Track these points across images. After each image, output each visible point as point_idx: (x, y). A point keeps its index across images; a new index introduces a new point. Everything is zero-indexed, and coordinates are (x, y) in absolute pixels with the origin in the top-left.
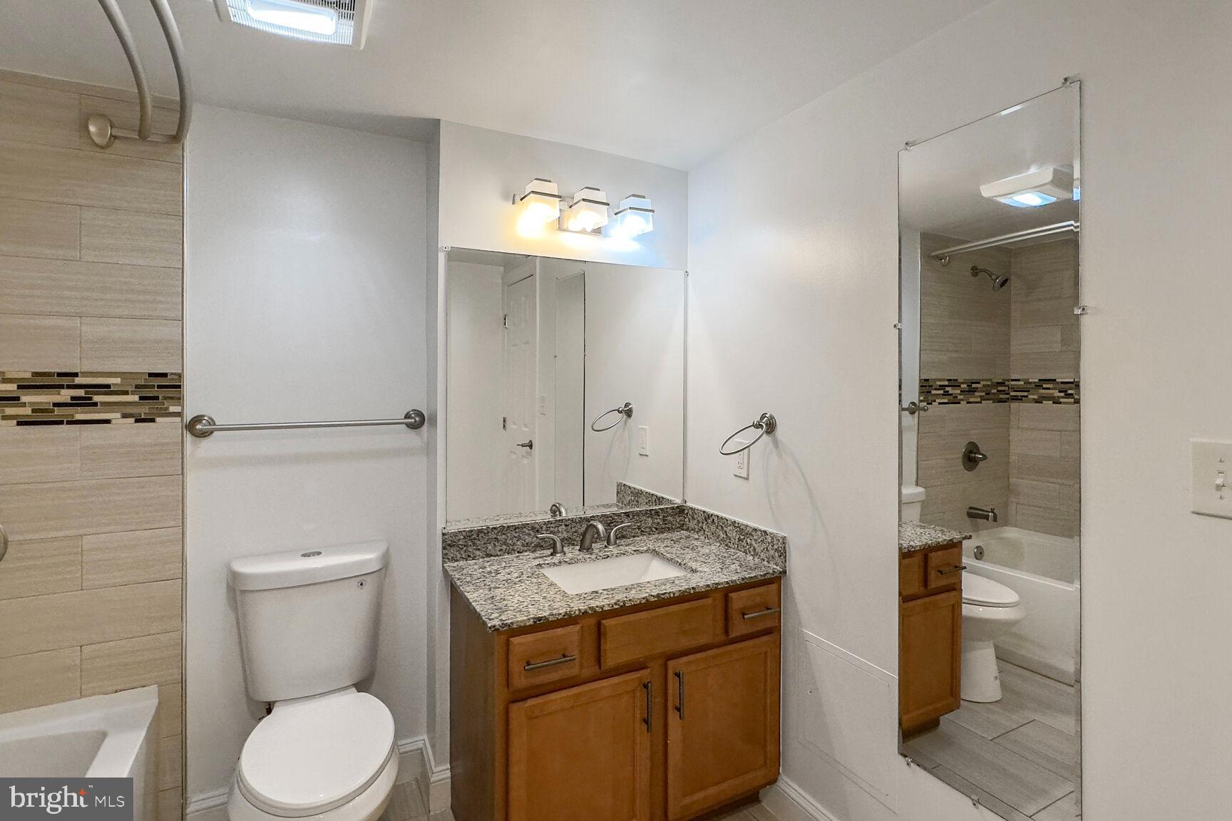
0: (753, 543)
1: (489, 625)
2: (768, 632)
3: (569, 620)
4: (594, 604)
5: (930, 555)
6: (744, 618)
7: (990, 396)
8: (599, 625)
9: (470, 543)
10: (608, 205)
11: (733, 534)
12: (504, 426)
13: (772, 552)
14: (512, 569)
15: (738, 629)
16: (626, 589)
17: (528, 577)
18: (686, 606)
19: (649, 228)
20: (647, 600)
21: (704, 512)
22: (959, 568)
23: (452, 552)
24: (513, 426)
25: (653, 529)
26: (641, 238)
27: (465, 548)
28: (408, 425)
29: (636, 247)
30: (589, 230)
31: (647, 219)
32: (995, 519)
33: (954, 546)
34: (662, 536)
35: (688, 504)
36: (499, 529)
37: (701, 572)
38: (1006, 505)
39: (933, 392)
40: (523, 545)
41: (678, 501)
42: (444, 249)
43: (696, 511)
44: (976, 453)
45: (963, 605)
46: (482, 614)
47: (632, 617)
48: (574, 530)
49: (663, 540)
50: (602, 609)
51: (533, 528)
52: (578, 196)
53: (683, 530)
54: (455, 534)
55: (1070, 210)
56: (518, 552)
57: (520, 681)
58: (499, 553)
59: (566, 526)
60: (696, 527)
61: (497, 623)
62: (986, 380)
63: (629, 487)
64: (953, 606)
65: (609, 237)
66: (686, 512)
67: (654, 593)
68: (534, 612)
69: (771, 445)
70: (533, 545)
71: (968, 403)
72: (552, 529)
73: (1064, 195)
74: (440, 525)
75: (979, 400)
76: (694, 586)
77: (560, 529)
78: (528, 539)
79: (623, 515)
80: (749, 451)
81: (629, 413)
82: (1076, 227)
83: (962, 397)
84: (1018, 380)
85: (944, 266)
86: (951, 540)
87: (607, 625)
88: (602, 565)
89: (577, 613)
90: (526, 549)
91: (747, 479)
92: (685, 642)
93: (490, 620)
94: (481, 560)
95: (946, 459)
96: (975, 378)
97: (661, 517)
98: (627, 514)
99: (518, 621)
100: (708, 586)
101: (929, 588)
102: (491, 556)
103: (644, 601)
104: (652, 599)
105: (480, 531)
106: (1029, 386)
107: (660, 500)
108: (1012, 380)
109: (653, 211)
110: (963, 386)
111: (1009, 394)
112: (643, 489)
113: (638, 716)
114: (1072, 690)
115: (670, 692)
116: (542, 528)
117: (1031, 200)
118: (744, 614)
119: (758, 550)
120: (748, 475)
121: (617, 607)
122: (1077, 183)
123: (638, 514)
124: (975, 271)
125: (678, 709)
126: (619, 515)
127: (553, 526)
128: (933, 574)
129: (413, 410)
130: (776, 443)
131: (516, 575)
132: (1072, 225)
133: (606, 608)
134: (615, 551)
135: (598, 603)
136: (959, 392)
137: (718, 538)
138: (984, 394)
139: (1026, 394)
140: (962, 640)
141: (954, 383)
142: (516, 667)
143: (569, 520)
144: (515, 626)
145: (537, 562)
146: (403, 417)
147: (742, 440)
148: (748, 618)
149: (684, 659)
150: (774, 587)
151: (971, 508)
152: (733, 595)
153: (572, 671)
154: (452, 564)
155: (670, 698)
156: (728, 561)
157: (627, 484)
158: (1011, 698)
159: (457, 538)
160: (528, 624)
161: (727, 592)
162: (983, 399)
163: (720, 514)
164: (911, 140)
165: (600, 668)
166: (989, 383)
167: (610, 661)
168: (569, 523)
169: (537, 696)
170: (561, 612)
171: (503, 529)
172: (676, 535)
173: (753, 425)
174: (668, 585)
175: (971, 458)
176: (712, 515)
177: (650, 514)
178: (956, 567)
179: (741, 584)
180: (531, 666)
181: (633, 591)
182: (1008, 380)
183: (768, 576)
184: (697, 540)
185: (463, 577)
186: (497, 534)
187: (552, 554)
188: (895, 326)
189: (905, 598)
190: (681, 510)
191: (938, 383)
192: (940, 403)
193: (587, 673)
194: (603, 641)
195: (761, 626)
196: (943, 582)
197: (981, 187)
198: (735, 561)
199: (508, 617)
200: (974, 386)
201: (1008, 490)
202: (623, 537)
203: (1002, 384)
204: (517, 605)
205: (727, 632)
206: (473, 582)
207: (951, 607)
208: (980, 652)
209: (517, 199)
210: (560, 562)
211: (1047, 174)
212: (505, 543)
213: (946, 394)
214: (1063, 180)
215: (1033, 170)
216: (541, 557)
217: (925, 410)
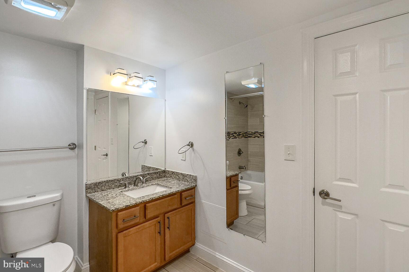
0: (187, 178)
1: (111, 209)
2: (192, 203)
3: (136, 205)
4: (143, 200)
5: (231, 178)
6: (186, 199)
7: (243, 136)
8: (145, 206)
9: (96, 187)
10: (143, 78)
11: (181, 177)
12: (95, 149)
13: (193, 180)
14: (112, 194)
15: (185, 202)
16: (152, 195)
17: (119, 195)
18: (169, 198)
19: (155, 86)
20: (159, 197)
21: (172, 171)
22: (238, 181)
23: (89, 191)
24: (99, 149)
25: (157, 178)
26: (152, 89)
27: (94, 189)
28: (70, 148)
29: (150, 92)
30: (136, 85)
31: (154, 84)
32: (245, 169)
33: (237, 175)
34: (159, 180)
35: (166, 169)
36: (106, 182)
37: (173, 188)
38: (247, 165)
39: (230, 135)
40: (114, 186)
41: (163, 169)
42: (86, 89)
43: (169, 171)
44: (240, 152)
45: (239, 191)
46: (107, 207)
47: (155, 202)
48: (131, 180)
49: (160, 181)
50: (146, 201)
51: (118, 180)
52: (133, 75)
53: (165, 177)
54: (90, 184)
55: (261, 89)
56: (113, 188)
57: (121, 226)
58: (106, 189)
59: (129, 179)
60: (169, 176)
61: (113, 209)
62: (243, 132)
63: (146, 166)
64: (237, 191)
65: (142, 88)
66: (166, 172)
67: (161, 195)
68: (125, 204)
69: (192, 150)
70: (118, 186)
71: (239, 138)
72: (124, 180)
73: (260, 86)
74: (85, 182)
75: (241, 137)
76: (172, 191)
77: (127, 180)
78: (116, 184)
79: (147, 174)
80: (185, 153)
81: (146, 143)
82: (263, 94)
83: (237, 137)
84: (250, 132)
85: (232, 101)
86: (236, 174)
87: (147, 205)
88: (142, 190)
89: (139, 203)
90: (115, 187)
91: (185, 160)
92: (170, 208)
93: (111, 208)
94: (100, 192)
95: (234, 153)
96: (241, 131)
97: (159, 174)
98: (148, 174)
99: (120, 207)
100: (176, 191)
101: (231, 187)
102: (103, 190)
103: (158, 197)
104: (161, 197)
105: (99, 183)
106: (252, 133)
107: (157, 169)
108: (249, 132)
109: (156, 81)
110: (237, 134)
111: (248, 136)
112: (151, 166)
113: (157, 232)
114: (263, 210)
115: (166, 223)
116: (121, 180)
117: (253, 86)
118: (186, 198)
119: (189, 180)
120: (185, 159)
121: (151, 200)
122: (263, 83)
123: (151, 173)
124: (240, 103)
125: (168, 228)
126: (146, 174)
127: (125, 179)
128: (232, 183)
129: (71, 143)
130: (193, 150)
131: (114, 195)
132: (262, 93)
133: (147, 201)
134: (146, 185)
135: (144, 199)
136: (236, 135)
137: (176, 178)
138: (242, 136)
139: (252, 135)
140: (239, 200)
141: (235, 133)
142: (120, 221)
143: (130, 177)
144: (119, 209)
145: (121, 191)
146: (68, 146)
147: (184, 149)
148: (187, 199)
149: (170, 213)
150: (193, 190)
151: (239, 166)
152: (183, 193)
153: (137, 221)
154: (89, 194)
155: (166, 225)
156: (180, 184)
157: (145, 165)
158: (250, 214)
159: (91, 186)
160: (123, 208)
161: (181, 193)
162: (242, 137)
163: (177, 172)
164: (228, 71)
165: (145, 219)
166: (243, 133)
167: (149, 216)
168: (129, 178)
169: (126, 230)
170: (134, 203)
171: (107, 182)
172: (163, 179)
173: (187, 145)
174: (165, 192)
175: (240, 153)
176: (174, 172)
177: (155, 173)
178: (237, 181)
179: (185, 190)
180: (125, 220)
181: (155, 195)
182: (248, 132)
183: (192, 187)
184: (170, 180)
185: (96, 198)
186: (105, 183)
187: (125, 188)
188: (224, 118)
189: (227, 190)
190: (164, 172)
191: (232, 133)
192: (232, 138)
193: (141, 221)
194: (146, 210)
195: (190, 201)
196: (234, 185)
197: (242, 82)
198: (182, 184)
199: (117, 206)
200: (240, 133)
201: (248, 161)
202: (147, 181)
203: (246, 133)
204: (119, 203)
205: (181, 204)
206: (100, 199)
207: (236, 191)
208: (242, 203)
209: (112, 74)
210: (128, 190)
211: (256, 81)
212: (108, 186)
213: (233, 136)
214: (260, 82)
215: (253, 79)
216: (121, 189)
217: (229, 140)
